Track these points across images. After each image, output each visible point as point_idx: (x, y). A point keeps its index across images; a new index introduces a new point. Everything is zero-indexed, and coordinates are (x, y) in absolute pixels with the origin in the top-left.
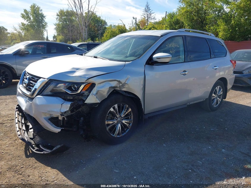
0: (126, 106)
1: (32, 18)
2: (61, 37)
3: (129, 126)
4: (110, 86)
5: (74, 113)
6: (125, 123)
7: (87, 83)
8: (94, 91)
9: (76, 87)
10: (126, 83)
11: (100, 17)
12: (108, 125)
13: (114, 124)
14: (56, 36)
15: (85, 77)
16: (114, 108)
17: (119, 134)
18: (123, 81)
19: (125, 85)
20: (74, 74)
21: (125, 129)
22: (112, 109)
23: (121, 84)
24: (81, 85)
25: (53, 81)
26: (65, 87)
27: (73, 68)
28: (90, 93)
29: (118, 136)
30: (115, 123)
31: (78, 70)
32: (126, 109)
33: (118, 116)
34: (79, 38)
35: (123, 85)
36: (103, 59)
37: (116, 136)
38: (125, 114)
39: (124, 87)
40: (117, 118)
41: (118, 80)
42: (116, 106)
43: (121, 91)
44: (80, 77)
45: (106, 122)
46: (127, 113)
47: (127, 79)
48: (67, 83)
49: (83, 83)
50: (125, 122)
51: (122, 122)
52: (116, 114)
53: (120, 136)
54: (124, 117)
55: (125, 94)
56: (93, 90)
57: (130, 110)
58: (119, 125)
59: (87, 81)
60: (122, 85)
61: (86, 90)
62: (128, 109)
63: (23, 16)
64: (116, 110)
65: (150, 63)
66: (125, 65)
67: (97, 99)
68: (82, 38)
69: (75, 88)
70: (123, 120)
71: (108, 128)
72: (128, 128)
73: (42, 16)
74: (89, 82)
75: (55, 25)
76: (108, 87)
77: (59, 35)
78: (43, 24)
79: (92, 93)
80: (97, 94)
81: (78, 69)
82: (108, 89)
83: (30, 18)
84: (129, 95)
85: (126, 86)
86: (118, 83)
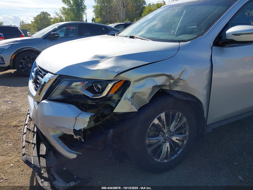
0: (179, 115)
1: (72, 2)
2: (99, 20)
3: (182, 144)
4: (154, 85)
5: (99, 123)
6: (177, 141)
7: (117, 80)
8: (128, 94)
9: (100, 87)
10: (181, 78)
12: (150, 145)
13: (159, 144)
14: (95, 19)
15: (114, 72)
16: (160, 119)
17: (166, 158)
18: (175, 75)
19: (178, 82)
20: (96, 66)
21: (176, 149)
22: (156, 121)
23: (172, 81)
24: (108, 84)
25: (64, 78)
26: (83, 87)
27: (96, 56)
28: (121, 98)
29: (166, 161)
30: (161, 142)
31: (102, 60)
32: (179, 120)
33: (165, 131)
34: (117, 19)
35: (176, 82)
36: (142, 39)
37: (162, 162)
38: (177, 127)
39: (177, 86)
40: (164, 133)
41: (168, 74)
42: (163, 115)
43: (171, 91)
44: (106, 71)
45: (147, 141)
46: (179, 125)
47: (183, 72)
48: (86, 81)
49: (110, 81)
50: (177, 139)
51: (171, 140)
52: (163, 129)
53: (169, 161)
54: (176, 131)
55: (178, 96)
56: (126, 92)
57: (185, 120)
58: (168, 145)
59: (117, 78)
60: (174, 82)
61: (116, 93)
62: (181, 119)
63: (64, 0)
64: (163, 121)
65: (220, 43)
66: (179, 48)
67: (133, 106)
68: (120, 20)
69: (98, 88)
70: (173, 135)
71: (149, 150)
72: (180, 147)
74: (120, 79)
75: (94, 7)
76: (151, 87)
77: (97, 17)
78: (83, 7)
79: (125, 97)
80: (132, 97)
81: (103, 57)
82: (151, 90)
83: (70, 2)
84: (185, 98)
85: (181, 83)
86: (167, 80)
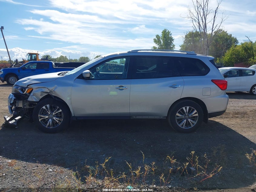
0: (57, 107)
1: (162, 42)
7: (29, 88)
10: (53, 90)
11: (231, 35)
12: (41, 118)
16: (46, 107)
17: (49, 126)
22: (44, 108)
24: (26, 89)
28: (30, 95)
37: (46, 127)
38: (56, 113)
42: (48, 106)
45: (39, 115)
50: (55, 119)
53: (51, 128)
56: (32, 93)
57: (61, 110)
62: (58, 110)
63: (155, 41)
73: (172, 39)
75: (181, 47)
78: (171, 46)
80: (34, 95)
82: (41, 93)
83: (161, 42)
